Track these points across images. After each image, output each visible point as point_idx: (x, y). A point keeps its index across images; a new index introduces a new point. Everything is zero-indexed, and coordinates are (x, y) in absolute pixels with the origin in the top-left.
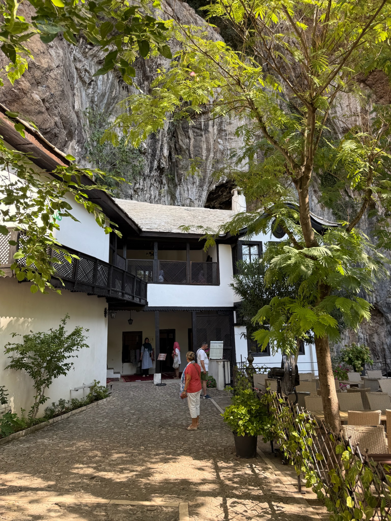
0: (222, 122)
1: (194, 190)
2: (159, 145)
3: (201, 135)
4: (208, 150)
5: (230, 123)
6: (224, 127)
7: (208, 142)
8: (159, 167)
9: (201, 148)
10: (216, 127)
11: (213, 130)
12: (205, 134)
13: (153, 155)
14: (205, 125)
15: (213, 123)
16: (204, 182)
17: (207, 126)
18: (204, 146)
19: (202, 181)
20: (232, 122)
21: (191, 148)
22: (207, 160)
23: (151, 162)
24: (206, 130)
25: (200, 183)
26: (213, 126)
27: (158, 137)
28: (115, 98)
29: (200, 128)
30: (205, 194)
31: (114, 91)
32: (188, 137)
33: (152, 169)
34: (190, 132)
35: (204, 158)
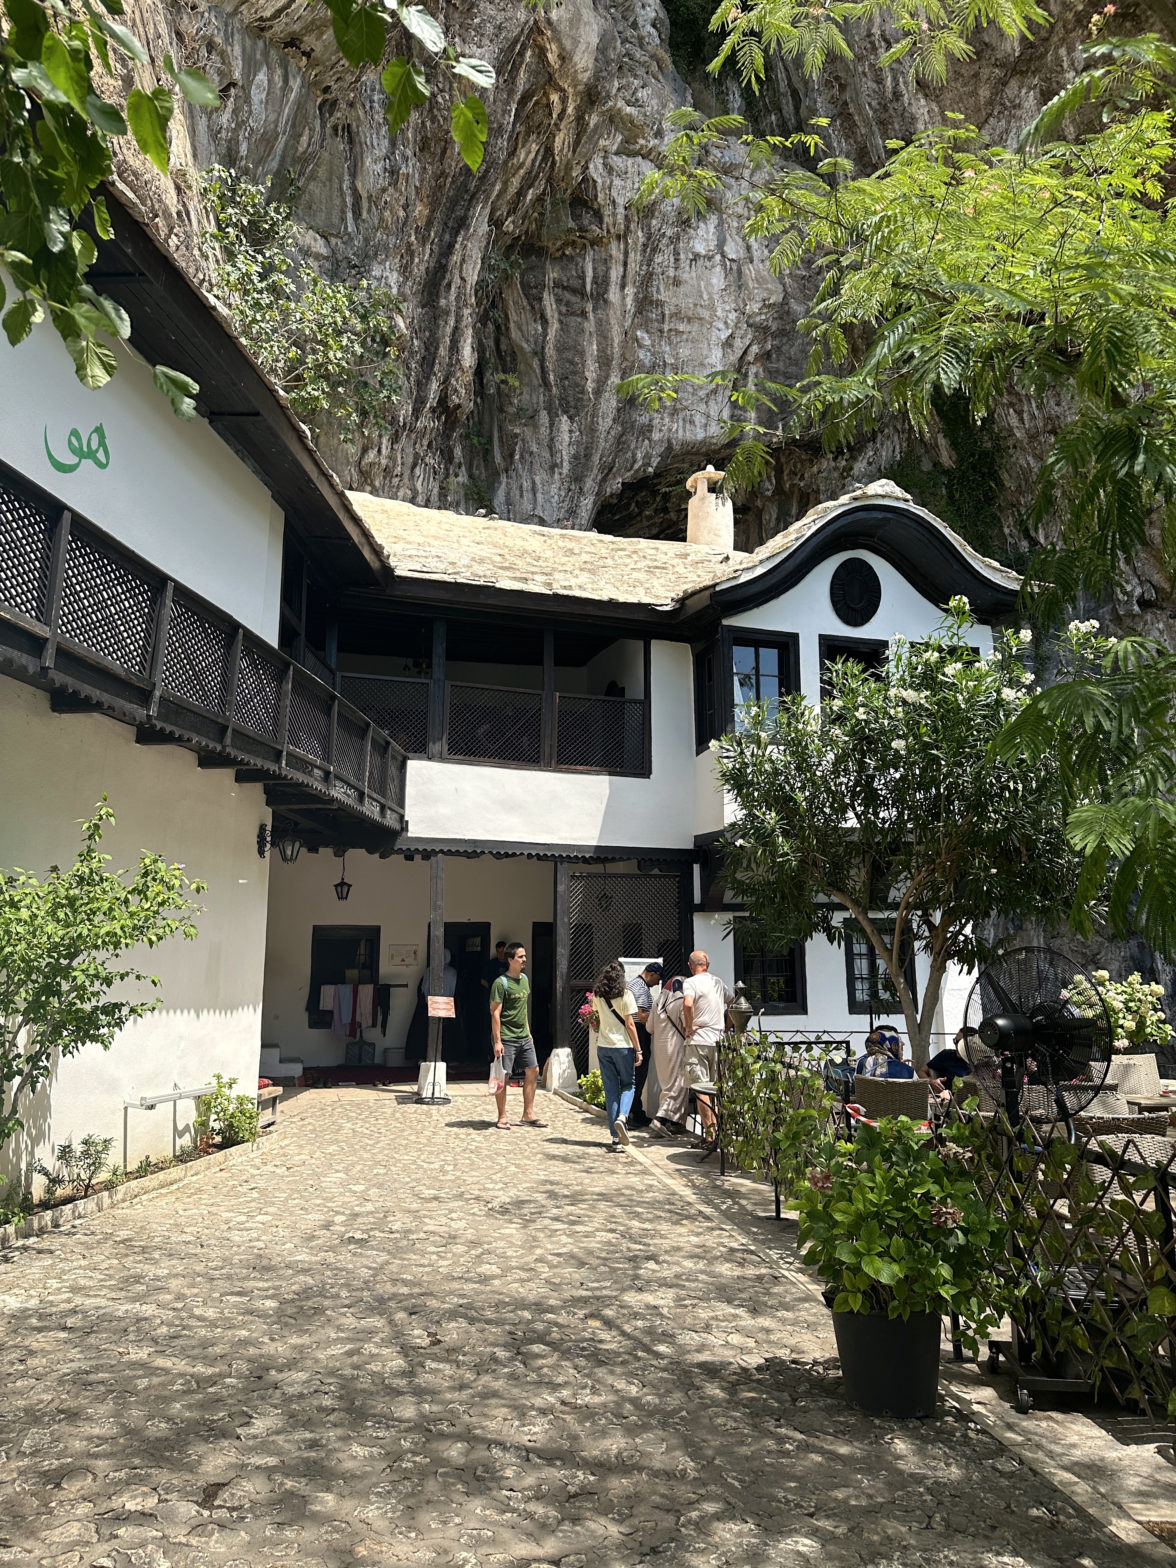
0: (651, 274)
1: (554, 490)
2: (449, 330)
3: (584, 314)
4: (605, 361)
5: (677, 282)
6: (658, 291)
7: (603, 335)
8: (442, 403)
9: (582, 354)
10: (630, 290)
11: (622, 298)
12: (595, 309)
13: (428, 362)
14: (595, 281)
15: (624, 276)
16: (587, 467)
17: (602, 282)
18: (593, 348)
19: (581, 461)
20: (685, 276)
21: (550, 351)
22: (598, 392)
23: (418, 383)
24: (600, 297)
25: (573, 469)
26: (623, 287)
27: (447, 301)
28: (305, 158)
29: (578, 291)
30: (587, 505)
31: (306, 134)
32: (540, 316)
33: (419, 404)
34: (550, 300)
35: (590, 385)
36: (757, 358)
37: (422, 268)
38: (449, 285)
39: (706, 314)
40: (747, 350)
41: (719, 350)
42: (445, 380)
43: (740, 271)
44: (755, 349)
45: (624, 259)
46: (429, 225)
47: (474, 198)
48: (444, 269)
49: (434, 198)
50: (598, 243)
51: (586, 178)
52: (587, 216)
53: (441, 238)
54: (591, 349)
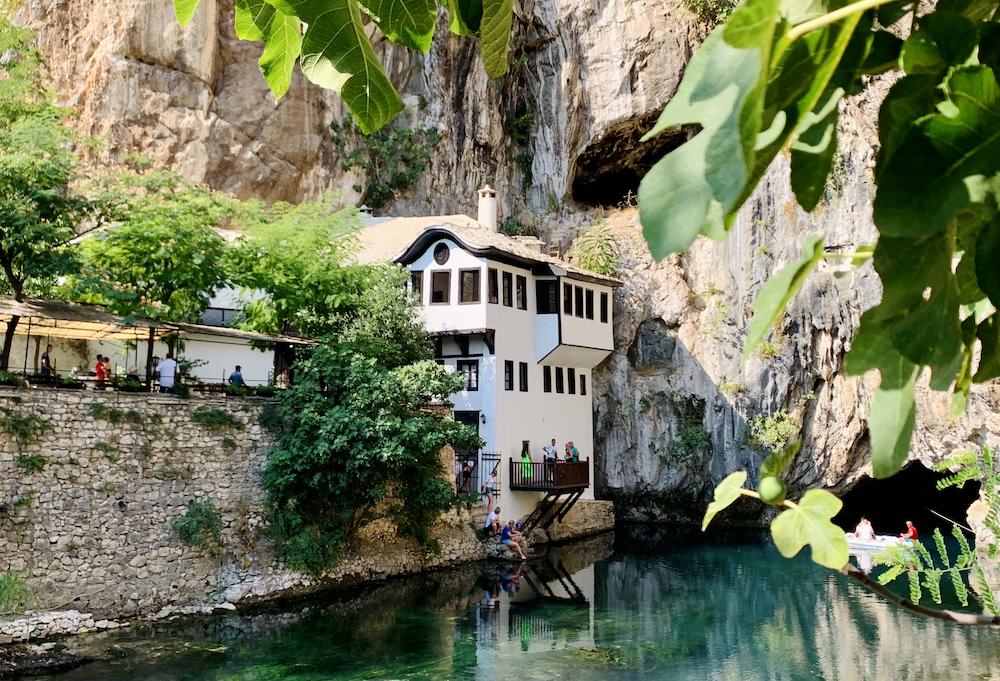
0: (579, 46)
2: (470, 117)
3: (552, 74)
4: (559, 97)
5: (592, 45)
6: (584, 53)
8: (476, 145)
9: (551, 95)
10: (570, 58)
11: (566, 63)
12: (556, 72)
13: (462, 134)
14: (554, 58)
15: (565, 52)
16: (561, 148)
17: (557, 58)
19: (557, 145)
20: (595, 41)
21: (541, 96)
22: (557, 113)
23: (458, 144)
24: (557, 65)
25: (555, 149)
26: (566, 57)
27: (468, 105)
28: (404, 72)
29: (549, 64)
30: (565, 164)
31: (401, 64)
32: (538, 79)
33: (460, 152)
34: (539, 71)
35: (554, 111)
36: (641, 68)
37: (450, 99)
38: (467, 98)
39: (605, 57)
40: (634, 66)
41: (618, 72)
42: (473, 137)
43: (625, 28)
44: (638, 64)
45: (562, 44)
46: (448, 82)
47: (472, 58)
48: (463, 93)
49: (446, 73)
50: (553, 39)
51: (535, 18)
52: (543, 31)
53: (457, 83)
54: (554, 92)
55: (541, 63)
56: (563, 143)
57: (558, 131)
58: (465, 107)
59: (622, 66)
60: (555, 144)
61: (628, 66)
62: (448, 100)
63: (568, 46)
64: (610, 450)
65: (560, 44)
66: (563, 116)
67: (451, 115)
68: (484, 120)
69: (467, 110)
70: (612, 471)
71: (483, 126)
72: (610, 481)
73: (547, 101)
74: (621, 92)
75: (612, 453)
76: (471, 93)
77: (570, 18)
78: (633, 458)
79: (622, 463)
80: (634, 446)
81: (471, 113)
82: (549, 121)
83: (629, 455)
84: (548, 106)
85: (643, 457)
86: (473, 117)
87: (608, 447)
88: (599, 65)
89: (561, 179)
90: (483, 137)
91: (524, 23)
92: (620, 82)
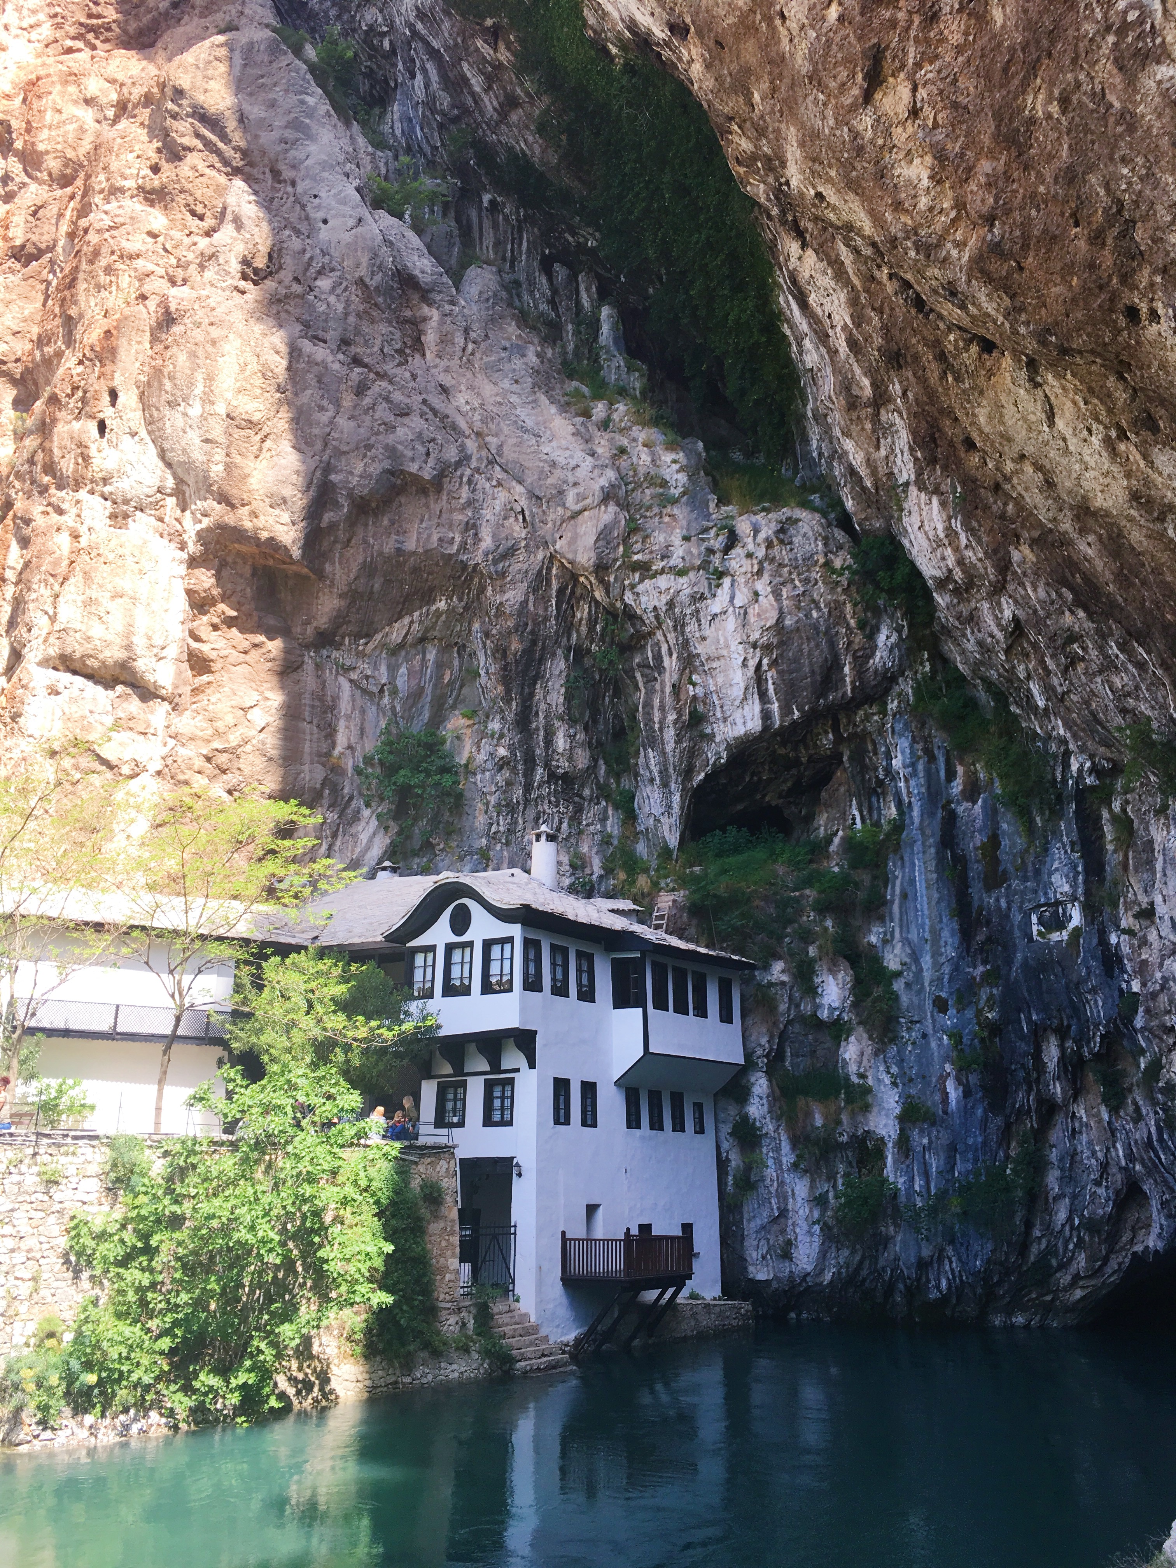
0: (686, 641)
2: (541, 738)
3: (654, 680)
4: (662, 708)
5: (704, 639)
6: (693, 649)
7: (662, 691)
8: (552, 776)
9: (652, 707)
10: (676, 655)
11: (671, 663)
12: (660, 674)
13: (530, 762)
14: (655, 658)
15: (669, 650)
16: (669, 778)
17: (658, 657)
20: (707, 632)
22: (661, 729)
23: (525, 775)
24: (659, 666)
25: (662, 780)
26: (671, 655)
27: (538, 723)
28: (451, 683)
29: (649, 667)
30: (676, 798)
31: (448, 672)
32: (637, 688)
33: (528, 788)
34: (638, 675)
35: (657, 726)
36: (770, 666)
37: (512, 715)
38: (537, 713)
39: (725, 652)
40: (760, 664)
41: (739, 672)
42: (547, 765)
43: (746, 613)
44: (765, 661)
45: (665, 639)
46: (508, 691)
47: (542, 660)
48: (530, 707)
49: (505, 680)
50: (651, 634)
51: (626, 605)
52: (638, 623)
53: (521, 694)
54: (656, 702)
55: (639, 665)
56: (671, 770)
57: (664, 753)
58: (534, 725)
59: (744, 664)
60: (660, 772)
61: (752, 663)
62: (510, 716)
63: (672, 642)
64: (749, 1221)
65: (662, 639)
66: (670, 734)
67: (514, 737)
68: (561, 743)
69: (537, 729)
70: (754, 1254)
71: (560, 750)
72: (751, 1269)
73: (648, 715)
74: (745, 699)
75: (752, 1225)
76: (543, 706)
77: (671, 604)
78: (783, 1231)
79: (768, 1240)
80: (783, 1213)
81: (542, 733)
82: (654, 741)
83: (775, 1228)
84: (649, 720)
85: (798, 1230)
86: (545, 737)
87: (746, 1216)
88: (715, 665)
89: (673, 820)
90: (563, 765)
91: (611, 614)
92: (742, 685)
